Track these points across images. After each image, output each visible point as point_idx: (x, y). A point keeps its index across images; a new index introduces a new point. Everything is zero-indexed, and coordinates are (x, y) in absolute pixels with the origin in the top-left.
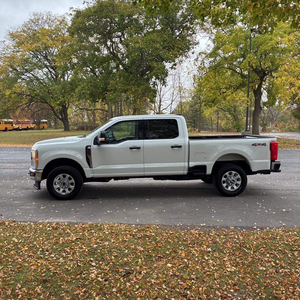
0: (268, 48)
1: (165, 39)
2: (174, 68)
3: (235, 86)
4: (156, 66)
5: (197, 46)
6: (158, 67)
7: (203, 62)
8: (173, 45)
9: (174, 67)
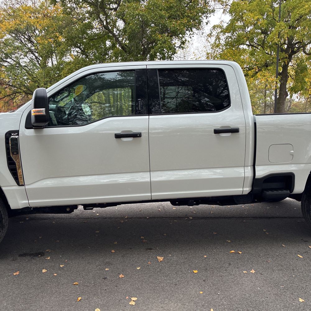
0: (304, 11)
1: (172, 5)
2: (182, 47)
3: (260, 64)
4: (161, 38)
5: (212, 14)
6: (163, 40)
7: (218, 38)
8: (181, 13)
9: (182, 45)
